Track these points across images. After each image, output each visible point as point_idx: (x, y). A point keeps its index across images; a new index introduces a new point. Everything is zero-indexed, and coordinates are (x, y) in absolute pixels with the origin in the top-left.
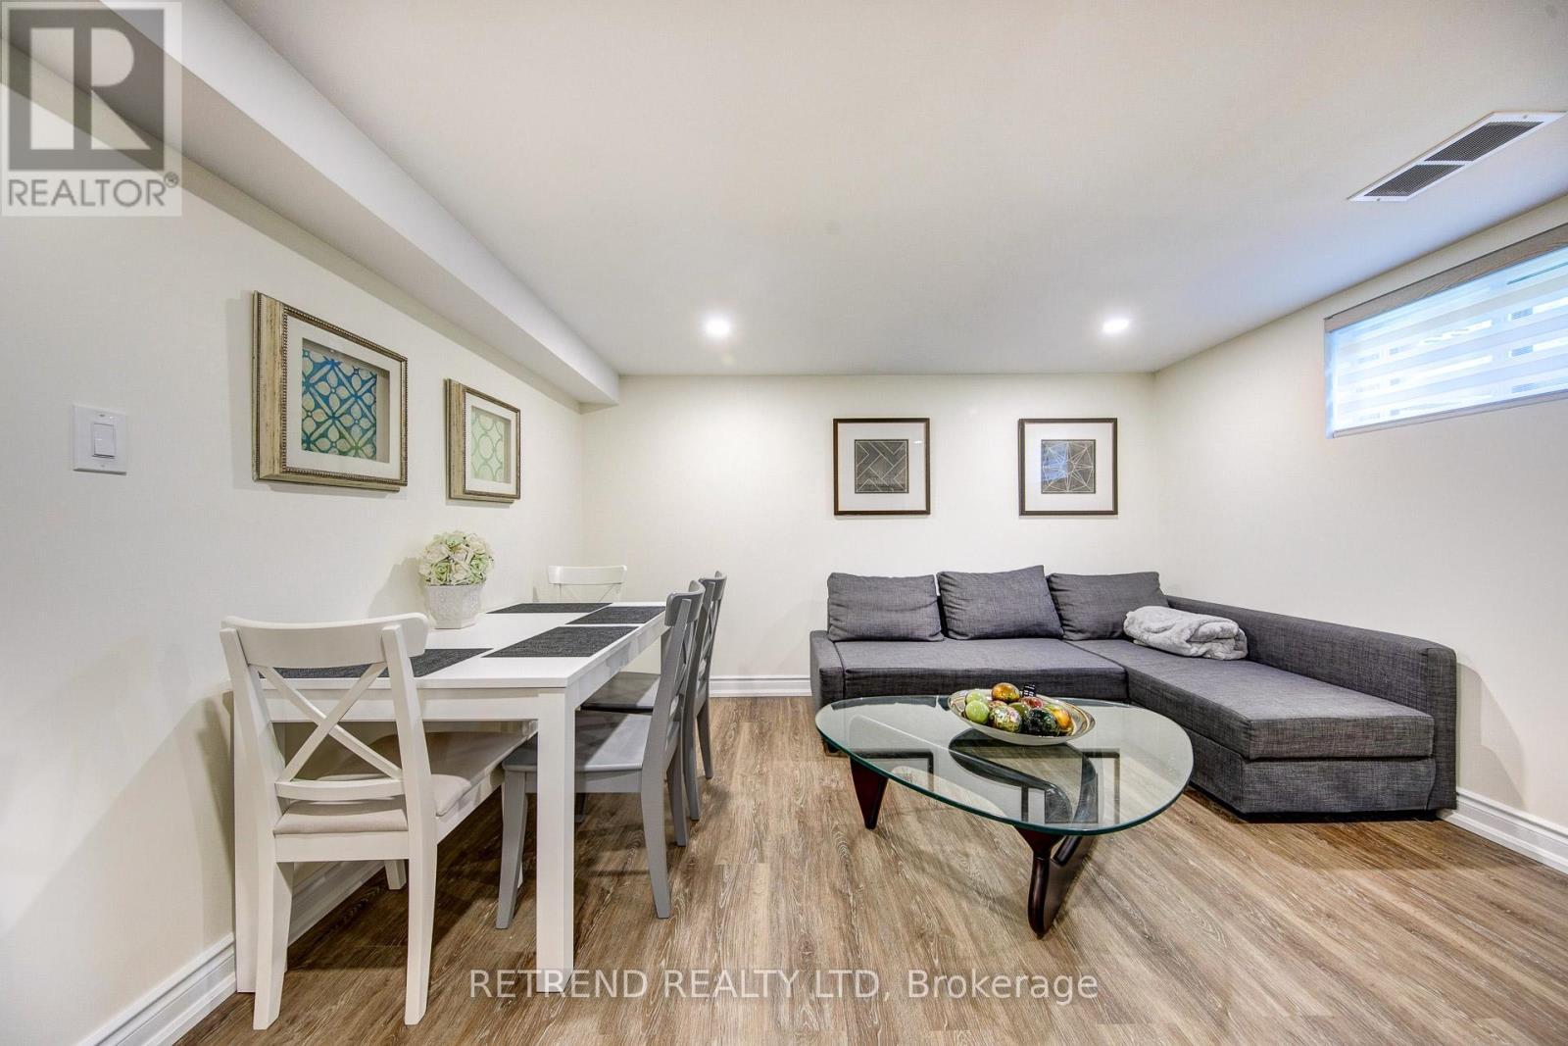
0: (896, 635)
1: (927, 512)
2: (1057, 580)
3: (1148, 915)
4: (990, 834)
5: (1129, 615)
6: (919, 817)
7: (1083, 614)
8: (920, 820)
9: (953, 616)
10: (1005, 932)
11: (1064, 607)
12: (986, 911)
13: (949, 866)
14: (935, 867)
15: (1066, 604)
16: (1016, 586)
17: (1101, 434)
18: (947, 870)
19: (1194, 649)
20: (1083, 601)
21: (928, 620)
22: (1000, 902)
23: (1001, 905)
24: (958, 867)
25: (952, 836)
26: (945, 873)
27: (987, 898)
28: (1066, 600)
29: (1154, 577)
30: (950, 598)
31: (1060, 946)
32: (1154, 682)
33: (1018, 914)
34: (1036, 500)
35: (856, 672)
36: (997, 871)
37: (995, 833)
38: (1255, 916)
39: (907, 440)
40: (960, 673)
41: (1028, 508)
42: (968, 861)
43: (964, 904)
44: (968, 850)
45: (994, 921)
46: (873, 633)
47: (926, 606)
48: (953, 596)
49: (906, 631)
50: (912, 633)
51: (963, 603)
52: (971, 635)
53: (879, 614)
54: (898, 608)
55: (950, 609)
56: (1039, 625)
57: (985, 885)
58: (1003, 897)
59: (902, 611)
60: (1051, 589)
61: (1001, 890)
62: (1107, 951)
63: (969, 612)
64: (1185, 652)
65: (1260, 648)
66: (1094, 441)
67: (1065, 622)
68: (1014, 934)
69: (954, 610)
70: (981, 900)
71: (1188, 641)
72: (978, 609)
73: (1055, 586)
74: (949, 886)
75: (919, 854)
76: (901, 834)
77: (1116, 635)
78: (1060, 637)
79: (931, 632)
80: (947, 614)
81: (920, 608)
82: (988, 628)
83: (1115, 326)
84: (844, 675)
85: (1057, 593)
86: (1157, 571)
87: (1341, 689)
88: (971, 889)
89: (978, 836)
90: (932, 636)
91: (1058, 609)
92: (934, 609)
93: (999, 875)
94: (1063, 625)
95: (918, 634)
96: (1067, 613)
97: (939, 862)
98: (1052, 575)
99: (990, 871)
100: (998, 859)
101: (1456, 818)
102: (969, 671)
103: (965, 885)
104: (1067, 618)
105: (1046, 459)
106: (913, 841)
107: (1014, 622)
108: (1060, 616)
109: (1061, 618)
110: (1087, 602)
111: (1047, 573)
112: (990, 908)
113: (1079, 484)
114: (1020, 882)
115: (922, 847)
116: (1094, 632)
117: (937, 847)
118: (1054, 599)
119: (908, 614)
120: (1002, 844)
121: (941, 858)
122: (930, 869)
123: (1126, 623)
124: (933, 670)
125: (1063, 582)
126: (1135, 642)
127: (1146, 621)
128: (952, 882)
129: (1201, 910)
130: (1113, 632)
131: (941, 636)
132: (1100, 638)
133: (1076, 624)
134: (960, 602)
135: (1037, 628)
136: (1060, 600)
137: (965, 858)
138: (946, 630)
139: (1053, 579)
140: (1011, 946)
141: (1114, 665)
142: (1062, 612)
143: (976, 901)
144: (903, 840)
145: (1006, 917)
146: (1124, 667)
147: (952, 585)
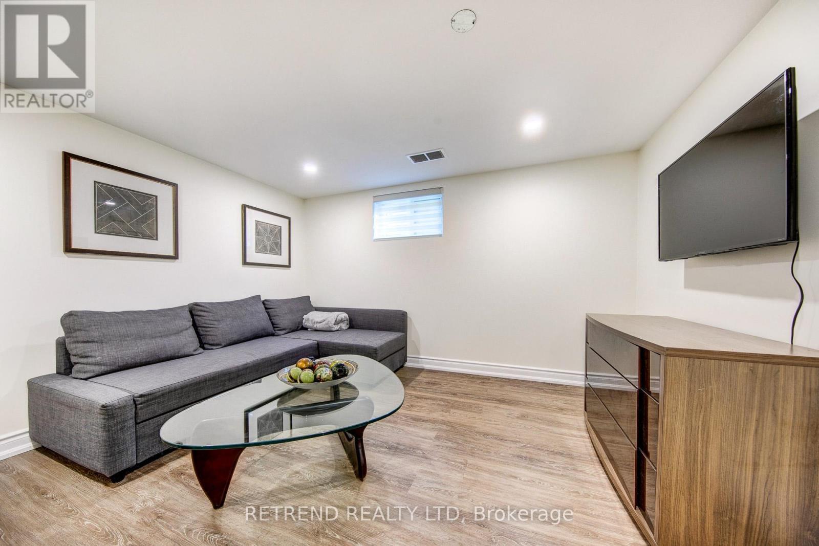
0: (164, 356)
1: (175, 257)
2: (269, 303)
3: (382, 440)
4: (298, 453)
5: (305, 317)
6: (249, 475)
7: (284, 321)
8: (251, 475)
9: (208, 333)
10: (349, 491)
11: (274, 318)
12: (333, 490)
13: (295, 485)
14: (287, 492)
15: (275, 316)
16: (249, 308)
17: (283, 223)
18: (295, 488)
19: (337, 327)
20: (283, 312)
21: (188, 339)
22: (333, 481)
23: (336, 481)
24: (300, 482)
25: (279, 469)
26: (296, 491)
27: (327, 484)
28: (275, 314)
29: (307, 298)
30: (203, 321)
31: (371, 477)
32: (334, 343)
33: (346, 479)
34: (252, 256)
35: (148, 395)
36: (318, 468)
37: (299, 451)
38: (401, 418)
39: (156, 197)
40: (240, 368)
41: (248, 260)
42: (301, 475)
43: (321, 497)
44: (295, 470)
45: (340, 491)
46: (138, 360)
47: (187, 329)
48: (205, 319)
49: (172, 351)
50: (178, 352)
51: (215, 323)
52: (223, 344)
53: (143, 342)
54: (163, 334)
55: (203, 329)
56: (264, 329)
57: (321, 479)
58: (333, 477)
59: (166, 336)
60: (266, 308)
61: (329, 475)
62: (384, 464)
63: (222, 329)
64: (334, 329)
65: (354, 323)
66: (281, 227)
67: (275, 326)
68: (353, 488)
69: (208, 329)
70: (326, 487)
71: (334, 324)
72: (227, 325)
73: (267, 306)
74: (304, 495)
75: (271, 494)
76: (246, 492)
77: (299, 328)
78: (273, 335)
79: (193, 349)
80: (202, 333)
81: (182, 331)
82: (235, 337)
83: (310, 169)
84: (134, 401)
85: (269, 310)
86: (308, 295)
87: (381, 332)
88: (316, 486)
89: (293, 459)
90: (195, 350)
91: (270, 319)
92: (192, 331)
93: (322, 469)
94: (274, 327)
95: (183, 352)
96: (276, 320)
97: (287, 488)
98: (266, 300)
99: (316, 470)
100: (314, 462)
101: (407, 364)
102: (246, 364)
103: (312, 487)
104: (276, 323)
105: (258, 233)
106: (260, 490)
107: (251, 330)
108: (272, 323)
109: (273, 324)
110: (285, 313)
111: (263, 299)
112: (333, 487)
113: (273, 250)
114: (332, 465)
115: (269, 489)
116: (290, 329)
117: (278, 481)
118: (268, 313)
119: (173, 337)
120: (308, 454)
121: (286, 485)
122: (286, 496)
123: (304, 322)
124: (222, 371)
125: (272, 304)
126: (309, 329)
127: (312, 318)
128: (304, 492)
129: (390, 426)
130: (298, 327)
131: (201, 350)
132: (293, 331)
133: (282, 326)
134: (212, 322)
135: (263, 331)
136: (271, 314)
137: (298, 475)
138: (202, 345)
139: (266, 303)
140: (357, 494)
141: (312, 341)
142: (273, 320)
143: (325, 490)
144: (252, 495)
145: (343, 484)
146: (317, 341)
147: (204, 311)
